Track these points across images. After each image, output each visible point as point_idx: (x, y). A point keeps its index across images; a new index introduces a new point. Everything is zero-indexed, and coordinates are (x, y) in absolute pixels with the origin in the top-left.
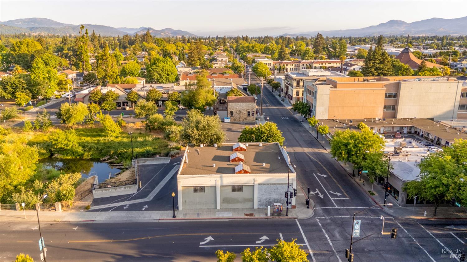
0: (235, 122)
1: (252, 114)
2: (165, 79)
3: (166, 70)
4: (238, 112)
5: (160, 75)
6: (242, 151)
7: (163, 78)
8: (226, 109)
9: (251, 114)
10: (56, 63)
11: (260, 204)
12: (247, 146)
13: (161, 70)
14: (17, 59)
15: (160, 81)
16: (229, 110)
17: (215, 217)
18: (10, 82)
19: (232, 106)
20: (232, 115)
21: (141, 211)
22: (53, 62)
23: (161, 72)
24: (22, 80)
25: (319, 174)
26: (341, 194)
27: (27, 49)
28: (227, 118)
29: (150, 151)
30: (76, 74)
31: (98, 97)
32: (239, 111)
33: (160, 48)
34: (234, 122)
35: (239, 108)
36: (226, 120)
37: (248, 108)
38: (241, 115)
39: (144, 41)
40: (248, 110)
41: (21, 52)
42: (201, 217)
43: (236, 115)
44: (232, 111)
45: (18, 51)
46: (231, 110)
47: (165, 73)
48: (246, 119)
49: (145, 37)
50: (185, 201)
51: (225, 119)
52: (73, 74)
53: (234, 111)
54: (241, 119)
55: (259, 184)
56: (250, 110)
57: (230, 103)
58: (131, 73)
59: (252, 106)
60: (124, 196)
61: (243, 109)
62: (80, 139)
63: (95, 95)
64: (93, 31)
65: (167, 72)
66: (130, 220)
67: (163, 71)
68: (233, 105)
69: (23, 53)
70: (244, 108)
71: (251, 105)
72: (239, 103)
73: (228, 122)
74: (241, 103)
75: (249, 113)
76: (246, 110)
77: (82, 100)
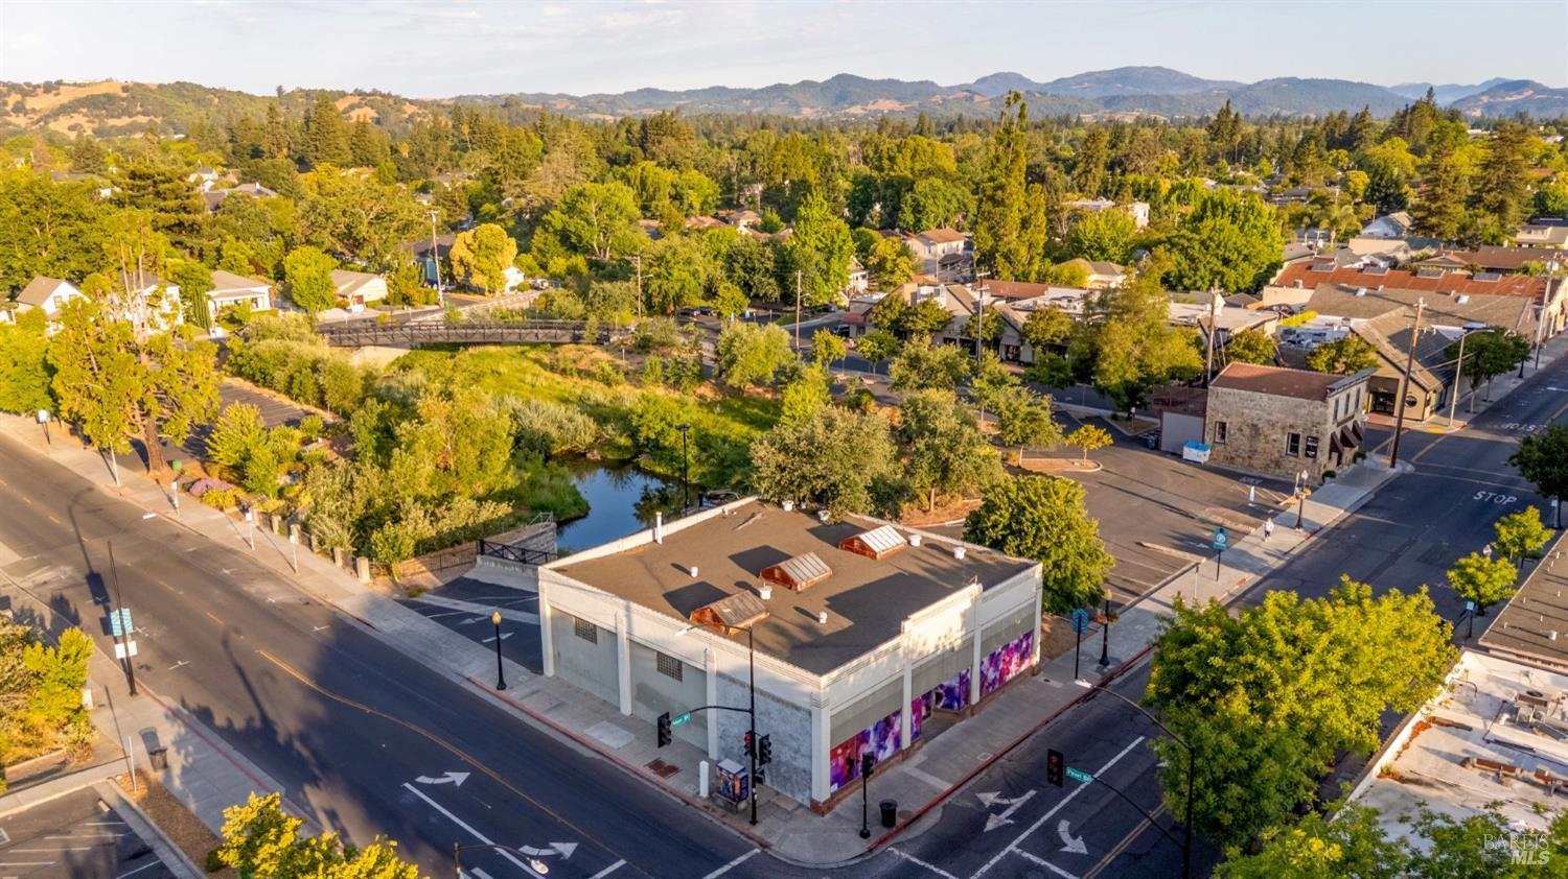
0: (1231, 468)
1: (1308, 448)
3: (1218, 246)
4: (1247, 431)
6: (864, 554)
8: (1202, 413)
9: (1302, 446)
11: (723, 749)
12: (916, 541)
13: (1203, 243)
16: (1214, 415)
19: (1222, 402)
20: (1223, 437)
22: (942, 202)
28: (1200, 444)
30: (965, 243)
32: (1254, 427)
34: (1225, 466)
35: (1254, 414)
36: (1190, 453)
37: (1291, 421)
38: (1260, 445)
40: (1291, 426)
42: (552, 718)
43: (1239, 440)
44: (1225, 420)
46: (1220, 418)
48: (1278, 464)
51: (1186, 449)
52: (954, 244)
53: (1232, 423)
54: (1258, 462)
55: (720, 675)
56: (1299, 431)
57: (1220, 389)
58: (1097, 249)
59: (1311, 413)
61: (1268, 421)
68: (1230, 399)
70: (1274, 419)
71: (1303, 411)
72: (1257, 395)
73: (1196, 464)
74: (1265, 397)
75: (1295, 438)
76: (1283, 428)
77: (861, 319)
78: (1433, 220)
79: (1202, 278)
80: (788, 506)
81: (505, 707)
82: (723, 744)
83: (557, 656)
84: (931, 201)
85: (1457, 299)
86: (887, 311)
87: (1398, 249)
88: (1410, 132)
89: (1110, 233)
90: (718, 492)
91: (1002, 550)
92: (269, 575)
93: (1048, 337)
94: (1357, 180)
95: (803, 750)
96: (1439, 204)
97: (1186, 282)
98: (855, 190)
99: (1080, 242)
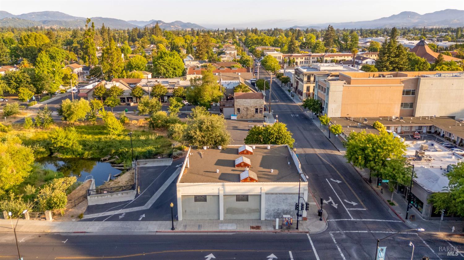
0: (243, 119)
1: (260, 111)
2: (172, 73)
3: (172, 65)
4: (245, 109)
5: (166, 69)
6: (248, 154)
7: (170, 72)
8: (234, 107)
9: (259, 111)
10: (63, 56)
11: (267, 216)
12: (254, 148)
13: (168, 64)
14: (25, 52)
15: (167, 75)
16: (236, 107)
17: (218, 230)
18: (15, 77)
19: (239, 103)
20: (239, 112)
21: (137, 222)
23: (167, 66)
24: (26, 75)
25: (332, 179)
26: (357, 204)
27: (34, 42)
28: (234, 115)
29: (152, 151)
30: (83, 68)
31: (102, 92)
32: (247, 108)
33: (169, 41)
34: (241, 119)
35: (247, 105)
36: (233, 118)
37: (256, 105)
38: (249, 112)
39: (153, 34)
40: (256, 106)
41: (28, 46)
42: (202, 230)
43: (243, 112)
44: (239, 107)
45: (27, 44)
47: (172, 67)
48: (253, 116)
49: (154, 29)
50: (186, 211)
51: (232, 117)
53: (241, 108)
54: (248, 117)
55: (266, 194)
56: (258, 107)
57: (238, 100)
58: (137, 67)
59: (260, 103)
60: (121, 203)
61: (250, 106)
62: (81, 137)
63: (99, 90)
64: (103, 24)
65: (173, 66)
66: (125, 232)
67: (169, 65)
68: (240, 102)
69: (32, 47)
70: (252, 105)
71: (258, 102)
72: (247, 100)
73: (235, 120)
74: (249, 100)
75: (257, 110)
76: (254, 107)
77: (86, 95)
78: (201, 56)
80: (205, 148)
82: (267, 214)
87: (197, 63)
91: (276, 144)
94: (161, 47)
96: (201, 52)
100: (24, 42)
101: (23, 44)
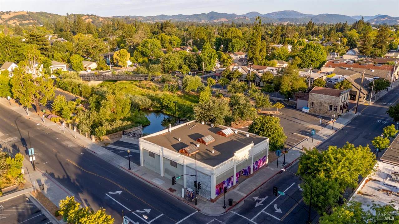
0: (315, 114)
1: (335, 109)
4: (319, 104)
8: (307, 100)
9: (333, 108)
12: (236, 132)
16: (310, 100)
20: (313, 106)
21: (123, 158)
22: (239, 45)
24: (195, 57)
28: (307, 108)
30: (245, 55)
32: (321, 103)
34: (313, 113)
35: (321, 100)
36: (304, 110)
37: (330, 102)
38: (322, 108)
40: (330, 103)
41: (226, 37)
42: (143, 177)
43: (317, 107)
44: (313, 101)
48: (327, 113)
51: (303, 109)
52: (242, 55)
53: (315, 102)
54: (322, 112)
56: (332, 104)
57: (312, 93)
58: (279, 57)
59: (335, 100)
61: (324, 102)
68: (315, 96)
70: (326, 101)
71: (334, 99)
72: (322, 95)
73: (306, 113)
74: (324, 95)
75: (331, 106)
76: (328, 104)
77: (219, 75)
78: (364, 51)
79: (306, 65)
80: (203, 123)
81: (131, 174)
82: (188, 184)
83: (144, 161)
84: (236, 44)
85: (371, 71)
86: (226, 73)
87: (355, 58)
88: (357, 28)
89: (282, 53)
90: (183, 119)
91: (258, 135)
92: (69, 140)
93: (267, 79)
94: (344, 40)
95: (209, 186)
96: (366, 46)
97: (302, 66)
98: (216, 41)
99: (275, 55)
100: (224, 34)
101: (223, 36)
